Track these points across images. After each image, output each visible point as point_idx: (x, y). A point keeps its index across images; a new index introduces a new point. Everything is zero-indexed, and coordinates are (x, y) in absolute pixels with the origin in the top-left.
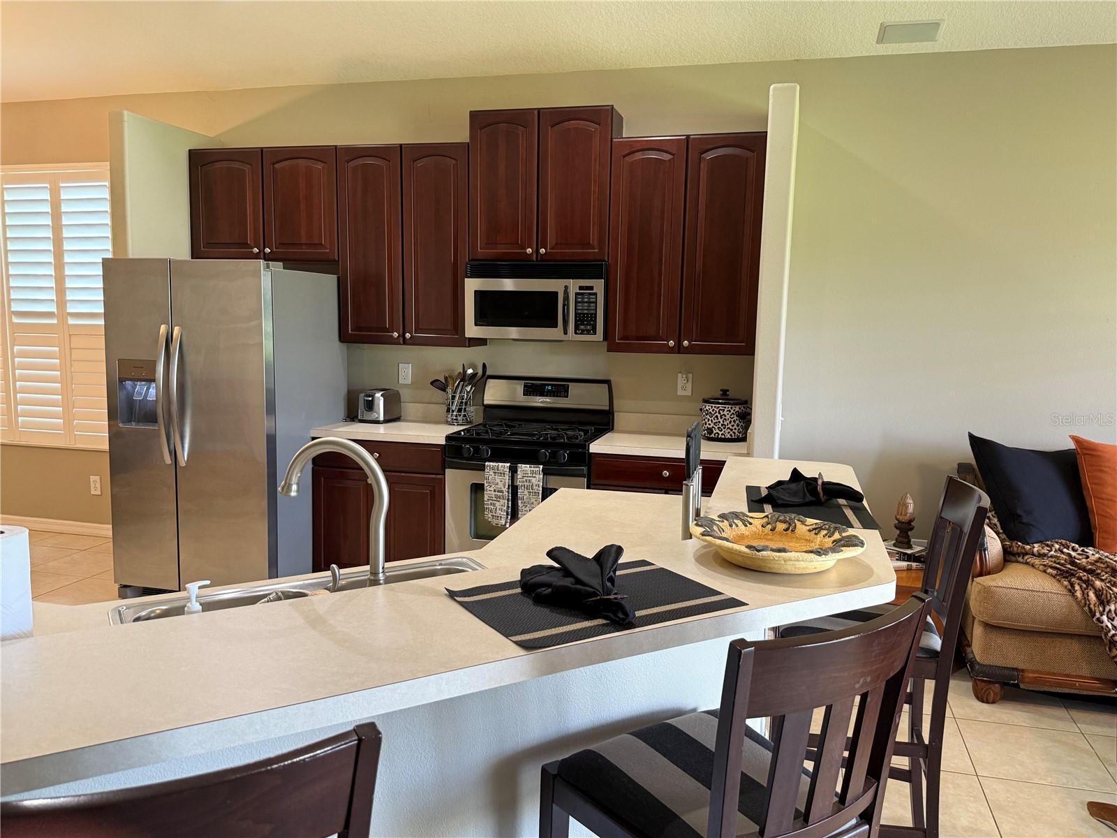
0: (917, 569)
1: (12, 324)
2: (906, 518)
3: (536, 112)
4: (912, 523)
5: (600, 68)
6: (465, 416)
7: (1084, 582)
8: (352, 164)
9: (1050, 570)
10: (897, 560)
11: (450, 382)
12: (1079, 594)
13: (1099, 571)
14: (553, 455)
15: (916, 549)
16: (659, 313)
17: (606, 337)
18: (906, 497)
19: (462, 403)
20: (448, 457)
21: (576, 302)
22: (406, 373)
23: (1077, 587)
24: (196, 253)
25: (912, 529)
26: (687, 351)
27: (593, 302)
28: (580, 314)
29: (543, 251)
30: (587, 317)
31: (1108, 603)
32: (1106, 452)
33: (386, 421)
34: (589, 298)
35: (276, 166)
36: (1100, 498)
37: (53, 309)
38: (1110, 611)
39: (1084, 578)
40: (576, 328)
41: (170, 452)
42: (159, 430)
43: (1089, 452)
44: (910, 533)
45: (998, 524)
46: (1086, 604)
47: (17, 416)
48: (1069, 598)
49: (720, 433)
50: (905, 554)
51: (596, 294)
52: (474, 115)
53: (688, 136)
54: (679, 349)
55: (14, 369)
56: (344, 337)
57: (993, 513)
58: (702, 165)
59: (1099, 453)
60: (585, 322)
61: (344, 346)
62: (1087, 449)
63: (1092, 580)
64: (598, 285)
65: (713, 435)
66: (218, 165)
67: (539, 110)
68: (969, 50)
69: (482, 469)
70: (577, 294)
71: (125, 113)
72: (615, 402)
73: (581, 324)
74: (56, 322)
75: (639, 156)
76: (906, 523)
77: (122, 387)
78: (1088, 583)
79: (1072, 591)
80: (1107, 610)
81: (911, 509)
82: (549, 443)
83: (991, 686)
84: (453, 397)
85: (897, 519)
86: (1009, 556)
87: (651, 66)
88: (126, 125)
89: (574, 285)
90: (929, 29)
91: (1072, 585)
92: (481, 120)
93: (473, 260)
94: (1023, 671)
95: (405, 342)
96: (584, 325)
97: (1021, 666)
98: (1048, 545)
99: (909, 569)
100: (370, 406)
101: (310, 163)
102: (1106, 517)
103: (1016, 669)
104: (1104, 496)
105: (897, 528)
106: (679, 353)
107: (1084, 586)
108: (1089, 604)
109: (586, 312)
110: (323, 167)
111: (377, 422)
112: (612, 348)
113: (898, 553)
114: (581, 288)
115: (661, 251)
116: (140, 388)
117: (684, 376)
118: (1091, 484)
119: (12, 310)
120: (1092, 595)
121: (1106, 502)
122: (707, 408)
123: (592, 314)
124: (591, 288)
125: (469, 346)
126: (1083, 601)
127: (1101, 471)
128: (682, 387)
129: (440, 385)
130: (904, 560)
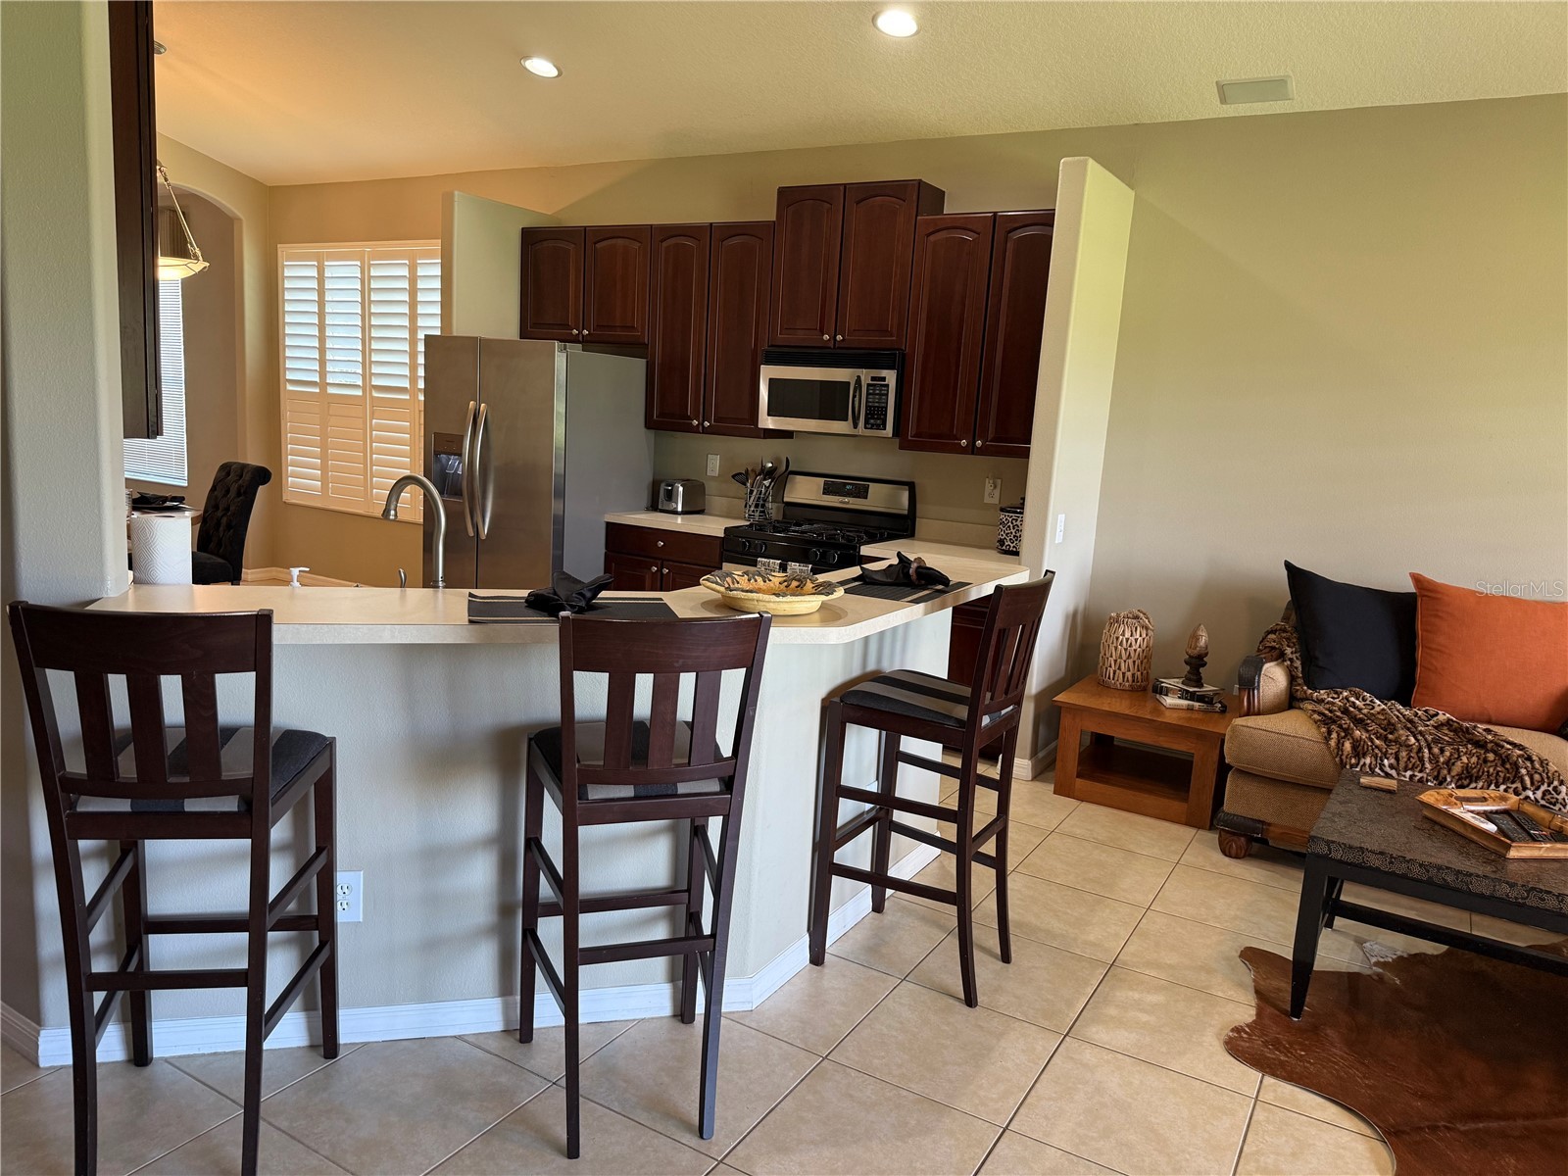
0: (1199, 710)
1: (372, 397)
2: (1195, 652)
3: (842, 188)
4: (1205, 659)
5: (923, 137)
6: (763, 512)
7: (1345, 730)
8: (665, 244)
9: (1316, 716)
10: (1179, 698)
11: (752, 475)
12: (1333, 743)
13: (1369, 721)
14: (823, 554)
15: (1208, 688)
16: (954, 408)
17: (896, 432)
18: (1198, 628)
19: (759, 498)
20: (727, 551)
21: (868, 394)
22: (714, 465)
23: (1334, 735)
24: (524, 334)
25: (1204, 665)
26: (982, 452)
27: (883, 395)
28: (870, 407)
29: (839, 337)
30: (878, 411)
31: (1364, 755)
32: (1447, 595)
33: (683, 513)
34: (881, 390)
35: (598, 245)
36: (1430, 648)
37: (406, 384)
38: (1365, 764)
39: (1344, 726)
40: (866, 422)
41: (473, 528)
42: (463, 503)
43: (1426, 593)
44: (1201, 670)
45: (1300, 669)
46: (1338, 754)
47: (372, 488)
48: (1323, 746)
49: (1012, 545)
50: (1187, 691)
51: (887, 386)
52: (783, 193)
53: (995, 213)
54: (971, 450)
55: (372, 442)
56: (650, 424)
57: (1298, 655)
58: (1008, 245)
59: (1439, 596)
60: (876, 417)
61: (651, 434)
62: (1429, 590)
63: (1352, 729)
64: (890, 377)
65: (1004, 548)
66: (545, 244)
67: (845, 185)
68: (1336, 108)
69: (754, 564)
70: (869, 385)
71: (456, 193)
72: (919, 506)
73: (871, 418)
74: (408, 397)
75: (943, 235)
76: (1196, 658)
77: (438, 460)
78: (1348, 732)
79: (1327, 739)
80: (1362, 763)
81: (1203, 642)
82: (824, 542)
83: (1235, 838)
84: (751, 492)
85: (1187, 653)
86: (1291, 701)
87: (976, 134)
88: (456, 204)
89: (866, 375)
90: (1275, 87)
91: (1330, 732)
92: (789, 197)
93: (772, 346)
94: (1269, 824)
95: (706, 431)
96: (874, 419)
97: (1269, 819)
98: (1336, 693)
99: (1190, 709)
100: (670, 496)
101: (627, 242)
102: (1429, 670)
103: (1263, 822)
104: (1434, 646)
105: (1187, 663)
106: (973, 454)
107: (1343, 734)
108: (1342, 755)
109: (877, 404)
110: (639, 247)
111: (675, 512)
112: (905, 445)
113: (1181, 690)
114: (873, 379)
115: (960, 339)
116: (453, 461)
117: (991, 482)
118: (1423, 630)
119: (373, 383)
120: (1348, 746)
121: (1434, 653)
122: (1002, 517)
123: (882, 407)
124: (884, 379)
125: (765, 438)
126: (1336, 751)
127: (1437, 616)
128: (990, 494)
129: (741, 478)
130: (1186, 699)
